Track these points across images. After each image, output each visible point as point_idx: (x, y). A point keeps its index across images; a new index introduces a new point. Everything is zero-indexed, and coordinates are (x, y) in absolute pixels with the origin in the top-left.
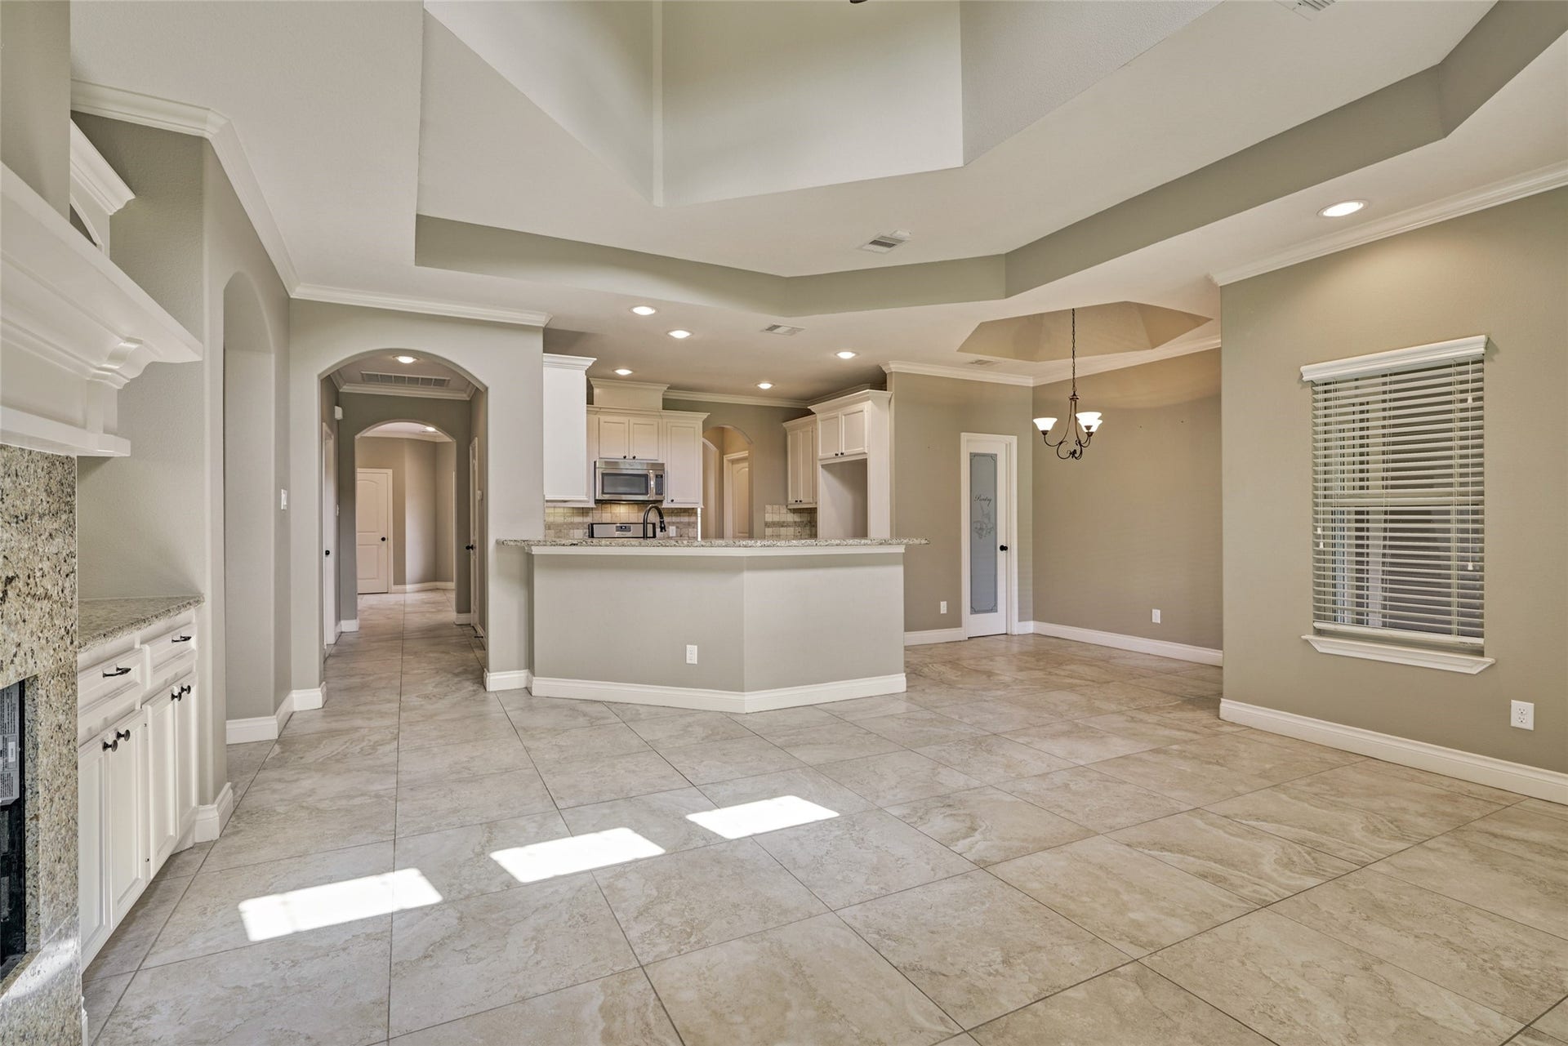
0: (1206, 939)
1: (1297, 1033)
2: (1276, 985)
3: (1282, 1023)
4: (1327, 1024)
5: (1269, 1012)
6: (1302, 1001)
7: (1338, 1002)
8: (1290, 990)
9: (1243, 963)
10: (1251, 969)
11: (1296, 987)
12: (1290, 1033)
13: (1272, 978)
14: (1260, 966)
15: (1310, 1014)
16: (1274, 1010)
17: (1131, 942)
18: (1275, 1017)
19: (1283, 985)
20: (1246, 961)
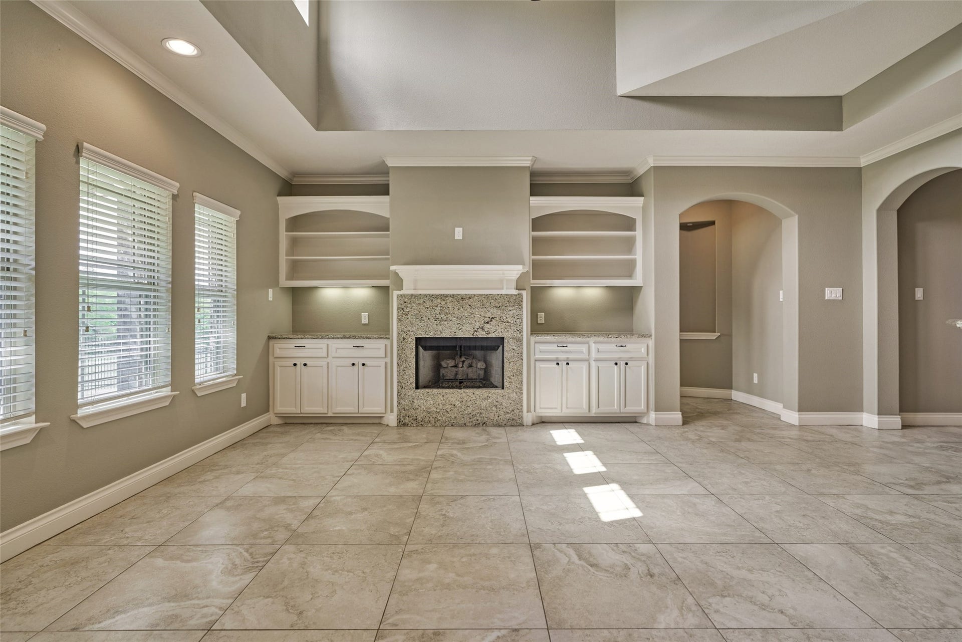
0: (390, 575)
1: (326, 553)
2: (343, 570)
3: (333, 553)
4: (315, 564)
5: (340, 555)
6: (329, 569)
7: (312, 579)
8: (336, 571)
9: (364, 573)
10: (358, 571)
11: (334, 574)
12: (328, 551)
13: (346, 573)
14: (355, 576)
15: (323, 564)
16: (338, 557)
17: (417, 550)
18: (337, 554)
19: (340, 572)
20: (363, 575)
